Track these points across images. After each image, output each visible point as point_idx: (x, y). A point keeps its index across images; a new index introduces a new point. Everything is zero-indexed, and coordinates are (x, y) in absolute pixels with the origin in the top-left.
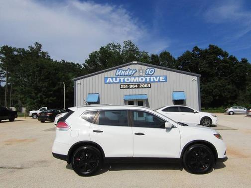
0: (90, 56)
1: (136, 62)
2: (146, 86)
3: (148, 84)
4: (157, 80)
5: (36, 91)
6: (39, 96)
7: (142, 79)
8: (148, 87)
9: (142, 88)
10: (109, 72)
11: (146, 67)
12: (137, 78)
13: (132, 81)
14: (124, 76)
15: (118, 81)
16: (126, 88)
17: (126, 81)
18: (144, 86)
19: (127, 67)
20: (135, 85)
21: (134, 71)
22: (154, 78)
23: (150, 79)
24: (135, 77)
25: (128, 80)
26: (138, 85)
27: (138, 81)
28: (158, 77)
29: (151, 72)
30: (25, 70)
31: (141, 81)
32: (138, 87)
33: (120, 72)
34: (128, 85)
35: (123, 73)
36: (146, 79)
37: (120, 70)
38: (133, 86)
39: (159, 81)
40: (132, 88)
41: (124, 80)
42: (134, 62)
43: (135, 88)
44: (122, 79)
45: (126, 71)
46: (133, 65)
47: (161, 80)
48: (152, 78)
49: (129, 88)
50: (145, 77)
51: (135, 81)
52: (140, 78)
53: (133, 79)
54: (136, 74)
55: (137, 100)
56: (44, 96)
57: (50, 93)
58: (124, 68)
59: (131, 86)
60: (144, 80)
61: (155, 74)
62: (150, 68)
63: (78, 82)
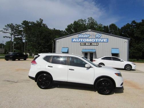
0: (68, 26)
1: (90, 30)
2: (95, 44)
3: (97, 43)
4: (102, 41)
5: (38, 45)
6: (40, 48)
7: (93, 40)
8: (97, 45)
9: (93, 45)
10: (74, 36)
11: (96, 33)
12: (90, 40)
13: (87, 41)
14: (83, 38)
15: (79, 41)
16: (84, 45)
17: (84, 41)
18: (94, 44)
19: (85, 33)
20: (89, 43)
21: (89, 36)
22: (101, 39)
23: (98, 40)
24: (89, 39)
25: (85, 40)
26: (91, 43)
27: (91, 41)
28: (103, 39)
29: (99, 36)
30: (34, 33)
31: (92, 41)
32: (91, 45)
33: (80, 36)
34: (85, 43)
35: (82, 36)
36: (96, 40)
37: (80, 34)
38: (88, 44)
39: (103, 42)
40: (87, 45)
41: (83, 40)
42: (89, 30)
43: (89, 45)
44: (82, 40)
45: (84, 35)
46: (88, 32)
47: (105, 41)
48: (99, 40)
49: (85, 45)
50: (95, 39)
51: (89, 41)
52: (92, 40)
53: (88, 40)
54: (90, 37)
55: (89, 52)
56: (42, 48)
57: (45, 46)
58: (83, 34)
59: (86, 44)
60: (94, 41)
61: (101, 38)
62: (98, 33)
63: (57, 41)
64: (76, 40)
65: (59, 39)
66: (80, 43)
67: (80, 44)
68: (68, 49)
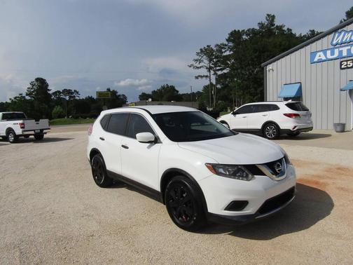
14: (350, 43)
37: (340, 33)
41: (349, 51)
44: (345, 50)
64: (325, 55)
65: (274, 61)
66: (339, 61)
67: (341, 65)
68: (300, 88)
